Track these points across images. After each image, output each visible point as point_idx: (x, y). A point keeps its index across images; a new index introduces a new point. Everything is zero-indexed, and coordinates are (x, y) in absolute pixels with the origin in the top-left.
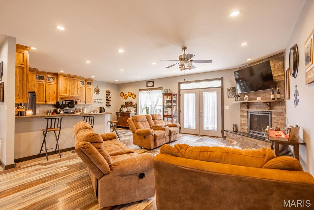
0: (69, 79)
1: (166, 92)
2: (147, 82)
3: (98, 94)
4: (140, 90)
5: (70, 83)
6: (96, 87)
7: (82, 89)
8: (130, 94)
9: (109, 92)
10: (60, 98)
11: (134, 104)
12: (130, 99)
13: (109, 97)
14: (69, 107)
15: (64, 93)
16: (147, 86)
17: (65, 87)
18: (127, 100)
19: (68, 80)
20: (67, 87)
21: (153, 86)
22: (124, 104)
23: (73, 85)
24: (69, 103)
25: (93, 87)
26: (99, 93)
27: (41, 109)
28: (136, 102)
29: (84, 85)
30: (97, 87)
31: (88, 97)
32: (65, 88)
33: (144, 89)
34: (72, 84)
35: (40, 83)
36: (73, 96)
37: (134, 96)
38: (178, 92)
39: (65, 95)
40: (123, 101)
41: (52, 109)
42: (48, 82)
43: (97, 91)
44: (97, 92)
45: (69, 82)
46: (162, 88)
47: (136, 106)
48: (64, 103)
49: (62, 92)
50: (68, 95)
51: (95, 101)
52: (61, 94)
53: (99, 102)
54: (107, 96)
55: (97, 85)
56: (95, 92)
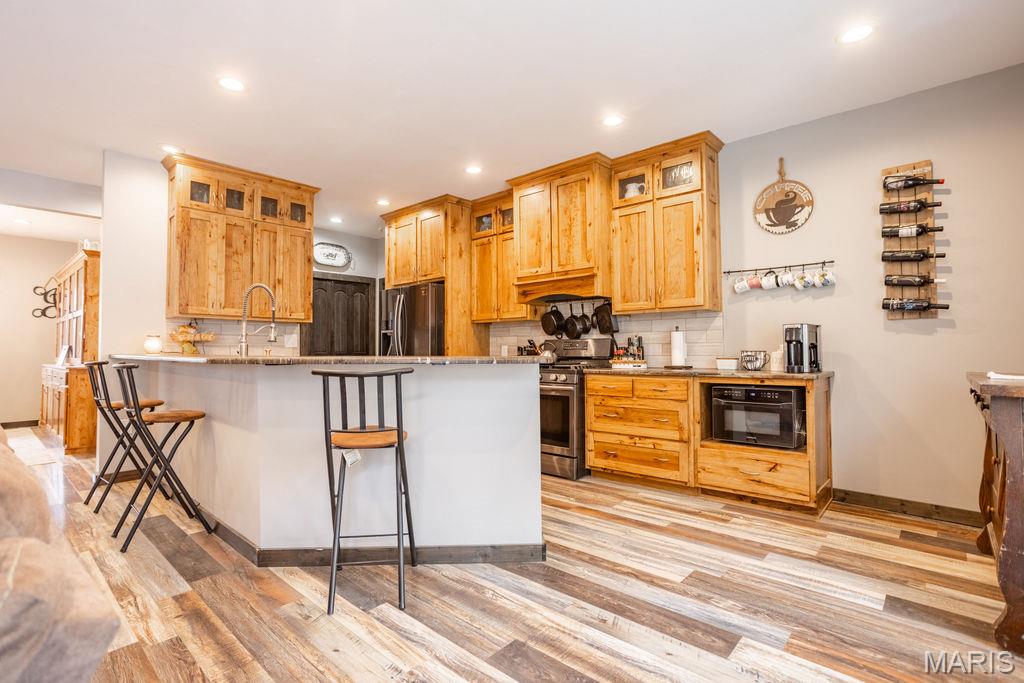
0: (547, 190)
3: (794, 224)
5: (550, 210)
6: (776, 178)
7: (634, 222)
10: (521, 290)
13: (909, 230)
15: (531, 265)
17: (533, 237)
19: (543, 197)
23: (565, 212)
26: (800, 217)
27: (514, 340)
29: (640, 199)
31: (673, 262)
32: (535, 240)
34: (561, 211)
35: (483, 244)
36: (567, 273)
39: (534, 270)
42: (504, 233)
44: (784, 211)
45: (548, 204)
48: (577, 311)
49: (525, 262)
50: (544, 269)
51: (754, 281)
52: (521, 273)
53: (798, 284)
54: (893, 221)
55: (781, 160)
56: (763, 218)
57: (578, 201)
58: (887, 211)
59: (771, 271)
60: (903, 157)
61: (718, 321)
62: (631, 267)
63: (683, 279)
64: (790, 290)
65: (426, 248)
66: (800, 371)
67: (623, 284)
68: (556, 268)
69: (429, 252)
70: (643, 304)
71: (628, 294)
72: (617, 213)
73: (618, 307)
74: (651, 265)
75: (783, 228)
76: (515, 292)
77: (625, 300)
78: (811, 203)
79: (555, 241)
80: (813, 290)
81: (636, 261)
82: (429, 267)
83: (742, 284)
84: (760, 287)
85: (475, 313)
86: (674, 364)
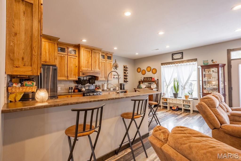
1: (206, 64)
2: (172, 54)
3: (117, 69)
4: (162, 64)
5: (91, 56)
7: (103, 63)
8: (149, 69)
9: (127, 68)
10: (82, 73)
11: (156, 79)
12: (149, 74)
13: (126, 73)
14: (90, 84)
15: (86, 67)
16: (173, 59)
18: (145, 76)
19: (89, 52)
20: (88, 60)
21: (182, 58)
22: (143, 80)
24: (89, 79)
25: (113, 62)
27: (63, 85)
28: (158, 77)
29: (104, 59)
30: (116, 62)
32: (87, 62)
33: (168, 63)
34: (94, 58)
36: (94, 71)
37: (154, 71)
38: (226, 62)
39: (87, 69)
40: (141, 77)
41: (73, 85)
42: (70, 55)
43: (116, 66)
44: (116, 67)
45: (91, 54)
46: (196, 60)
47: (158, 82)
48: (85, 79)
49: (84, 66)
50: (90, 69)
52: (83, 69)
54: (125, 71)
55: (116, 60)
58: (125, 70)
59: (115, 75)
60: (125, 64)
70: (104, 79)
74: (105, 72)
77: (101, 77)
78: (118, 67)
79: (92, 63)
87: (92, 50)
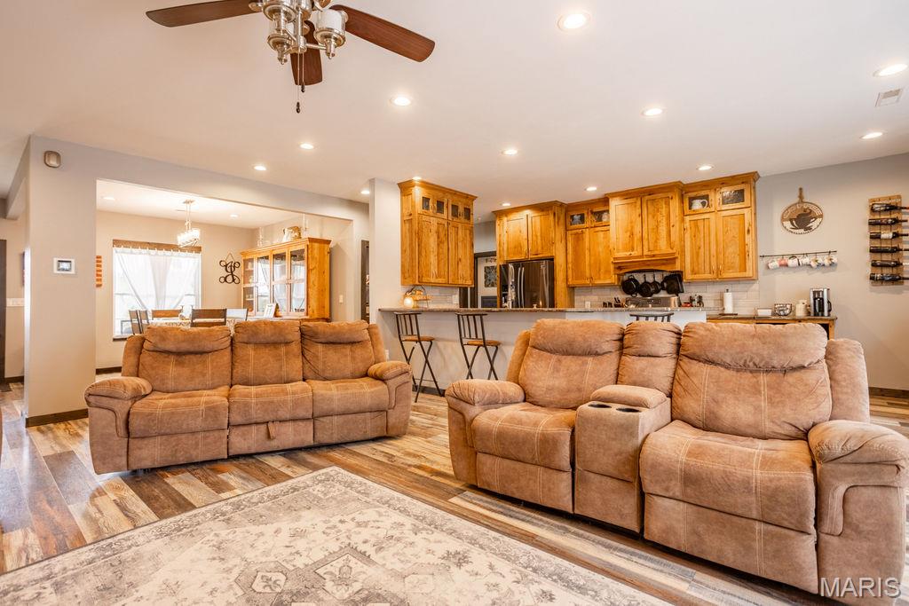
0: (639, 202)
3: (810, 228)
5: (641, 215)
6: (797, 200)
7: (700, 224)
9: (894, 208)
10: (617, 266)
14: (669, 292)
15: (625, 249)
17: (626, 232)
19: (635, 206)
20: (632, 227)
23: (653, 217)
24: (666, 279)
26: (814, 224)
29: (704, 210)
30: (801, 197)
31: (731, 250)
32: (628, 234)
34: (650, 216)
35: (577, 234)
36: (654, 256)
39: (628, 254)
42: (595, 226)
43: (799, 216)
44: (803, 220)
45: (639, 211)
48: (650, 279)
49: (621, 248)
50: (636, 253)
51: (783, 262)
52: (617, 255)
53: (813, 264)
54: (877, 229)
55: (801, 189)
56: (788, 224)
57: (664, 211)
58: (873, 223)
59: (793, 257)
60: (883, 192)
61: (756, 286)
62: (698, 254)
63: (737, 261)
64: (808, 268)
65: (536, 236)
66: (823, 315)
67: (692, 263)
68: (646, 252)
69: (539, 238)
70: (707, 276)
71: (696, 269)
72: (687, 218)
73: (688, 276)
74: (713, 251)
75: (802, 231)
76: (612, 267)
77: (694, 272)
78: (821, 216)
79: (645, 235)
80: (823, 269)
81: (702, 248)
82: (540, 248)
83: (775, 264)
84: (787, 265)
85: (570, 280)
86: (726, 312)
87: (645, 196)
